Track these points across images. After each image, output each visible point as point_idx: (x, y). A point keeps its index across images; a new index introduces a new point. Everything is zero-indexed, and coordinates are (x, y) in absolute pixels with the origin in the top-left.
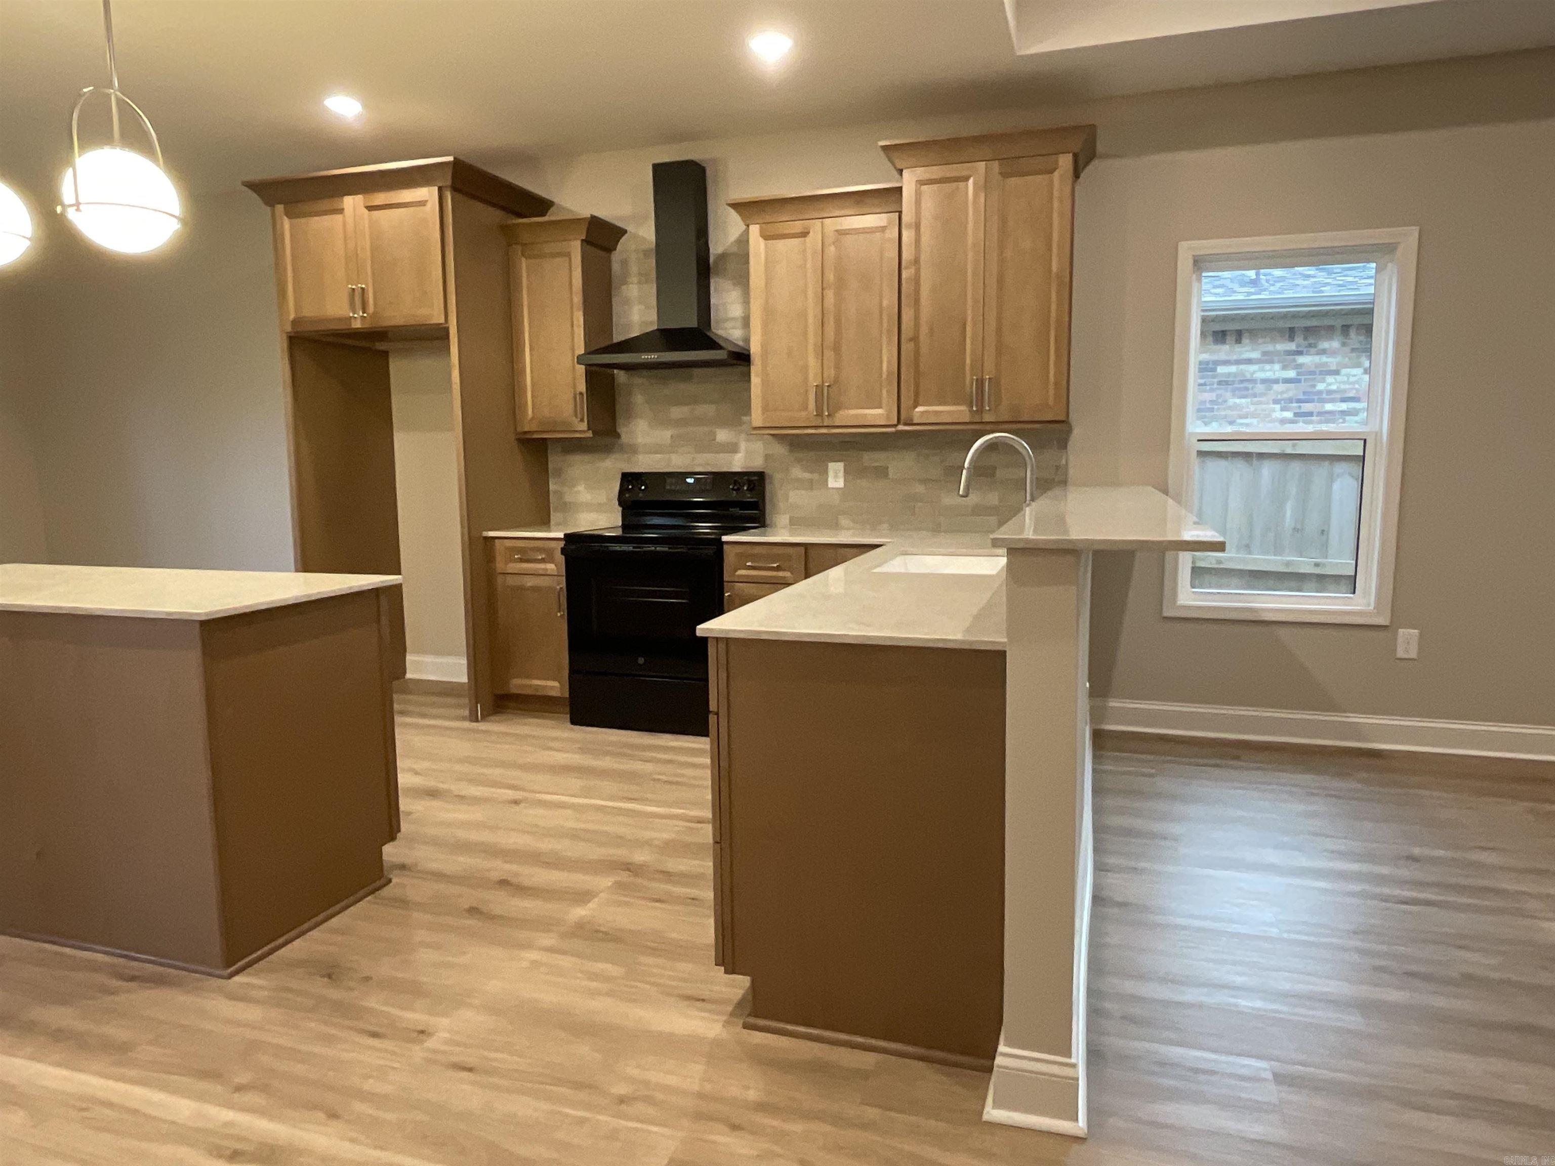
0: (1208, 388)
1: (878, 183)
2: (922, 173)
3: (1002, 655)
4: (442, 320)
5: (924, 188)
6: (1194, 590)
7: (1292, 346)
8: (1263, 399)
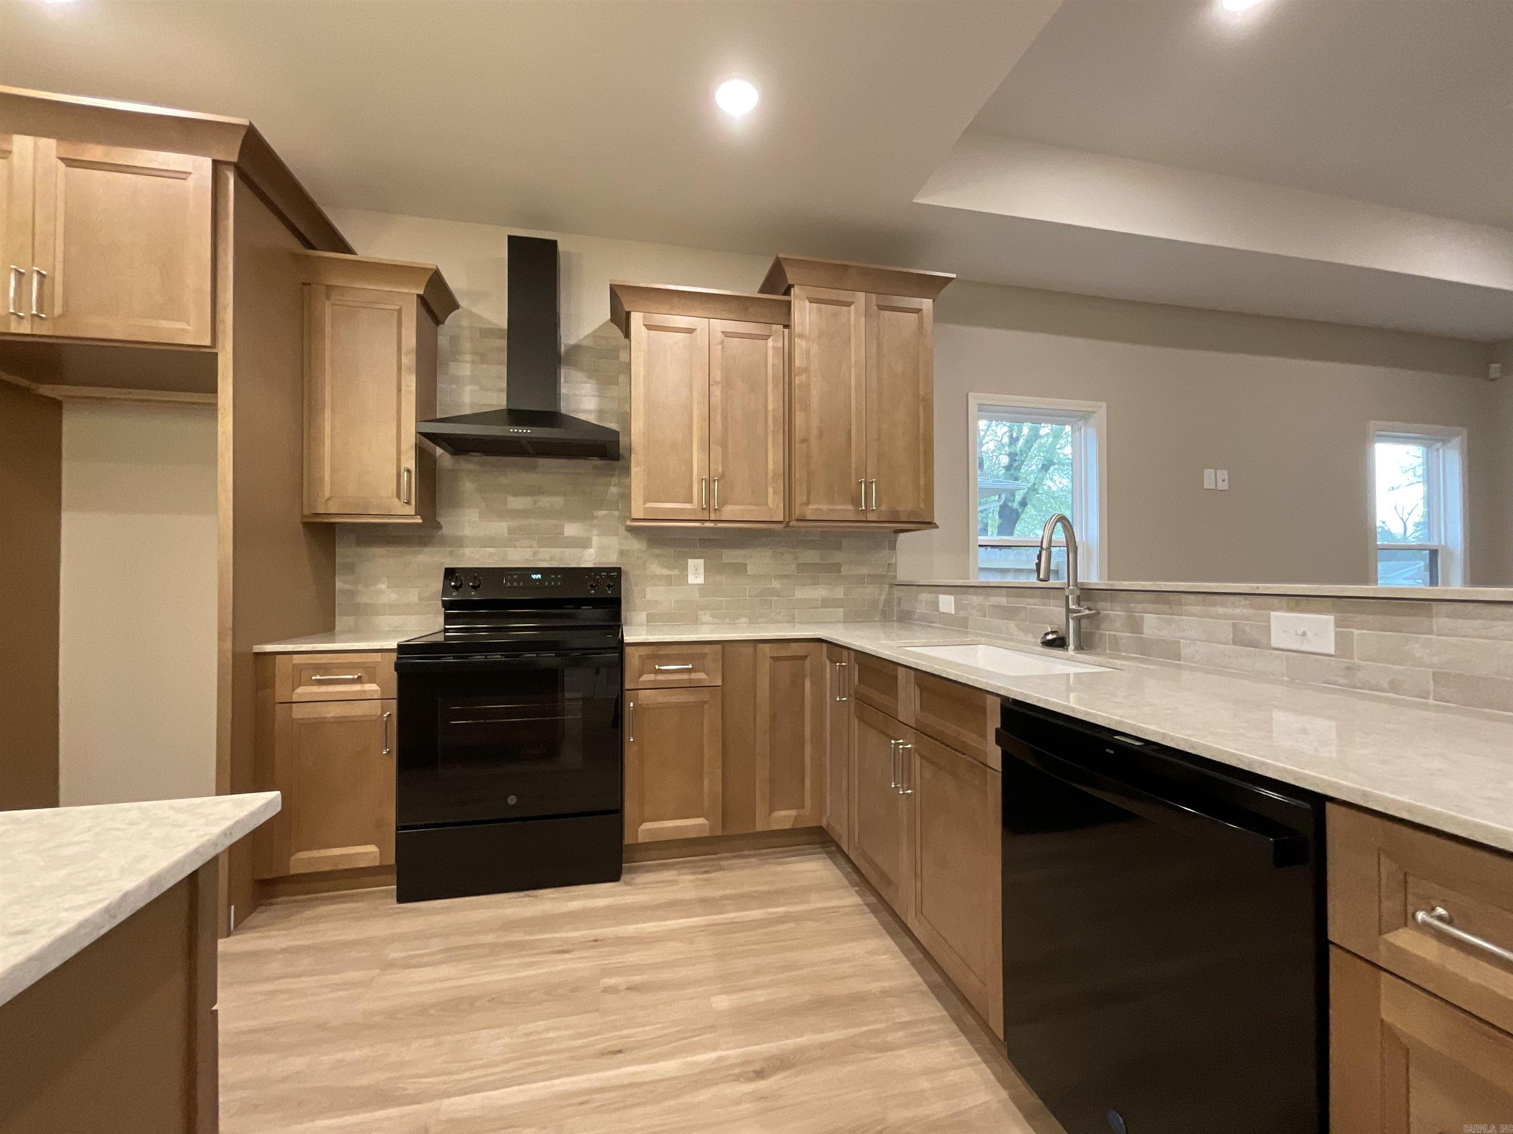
2: (810, 291)
4: (207, 342)
5: (812, 305)
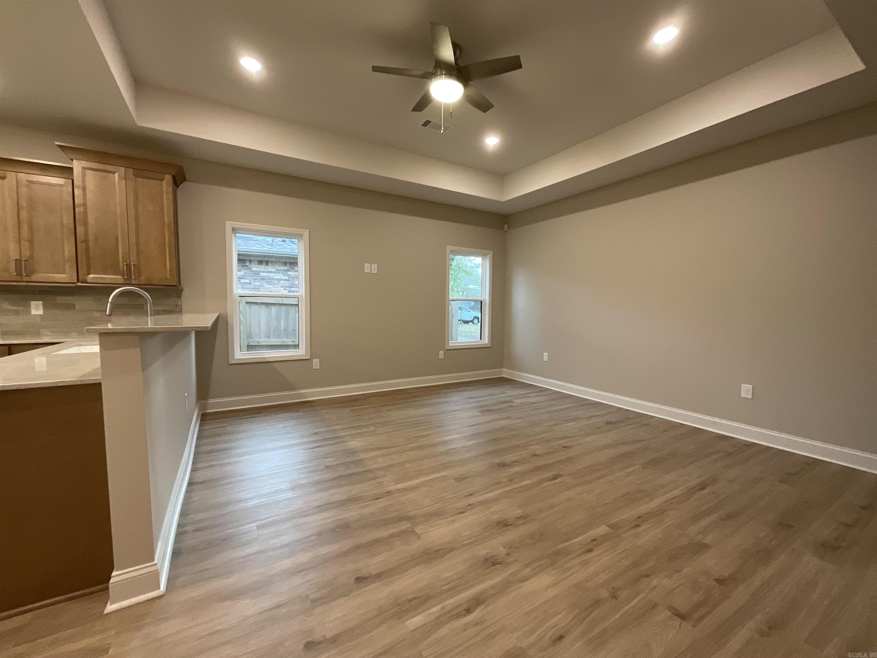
0: (257, 280)
1: (58, 162)
2: (84, 164)
3: (100, 384)
5: (88, 172)
6: (241, 353)
7: (286, 268)
8: (277, 286)
